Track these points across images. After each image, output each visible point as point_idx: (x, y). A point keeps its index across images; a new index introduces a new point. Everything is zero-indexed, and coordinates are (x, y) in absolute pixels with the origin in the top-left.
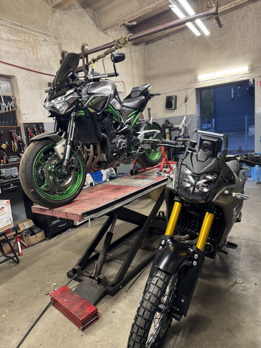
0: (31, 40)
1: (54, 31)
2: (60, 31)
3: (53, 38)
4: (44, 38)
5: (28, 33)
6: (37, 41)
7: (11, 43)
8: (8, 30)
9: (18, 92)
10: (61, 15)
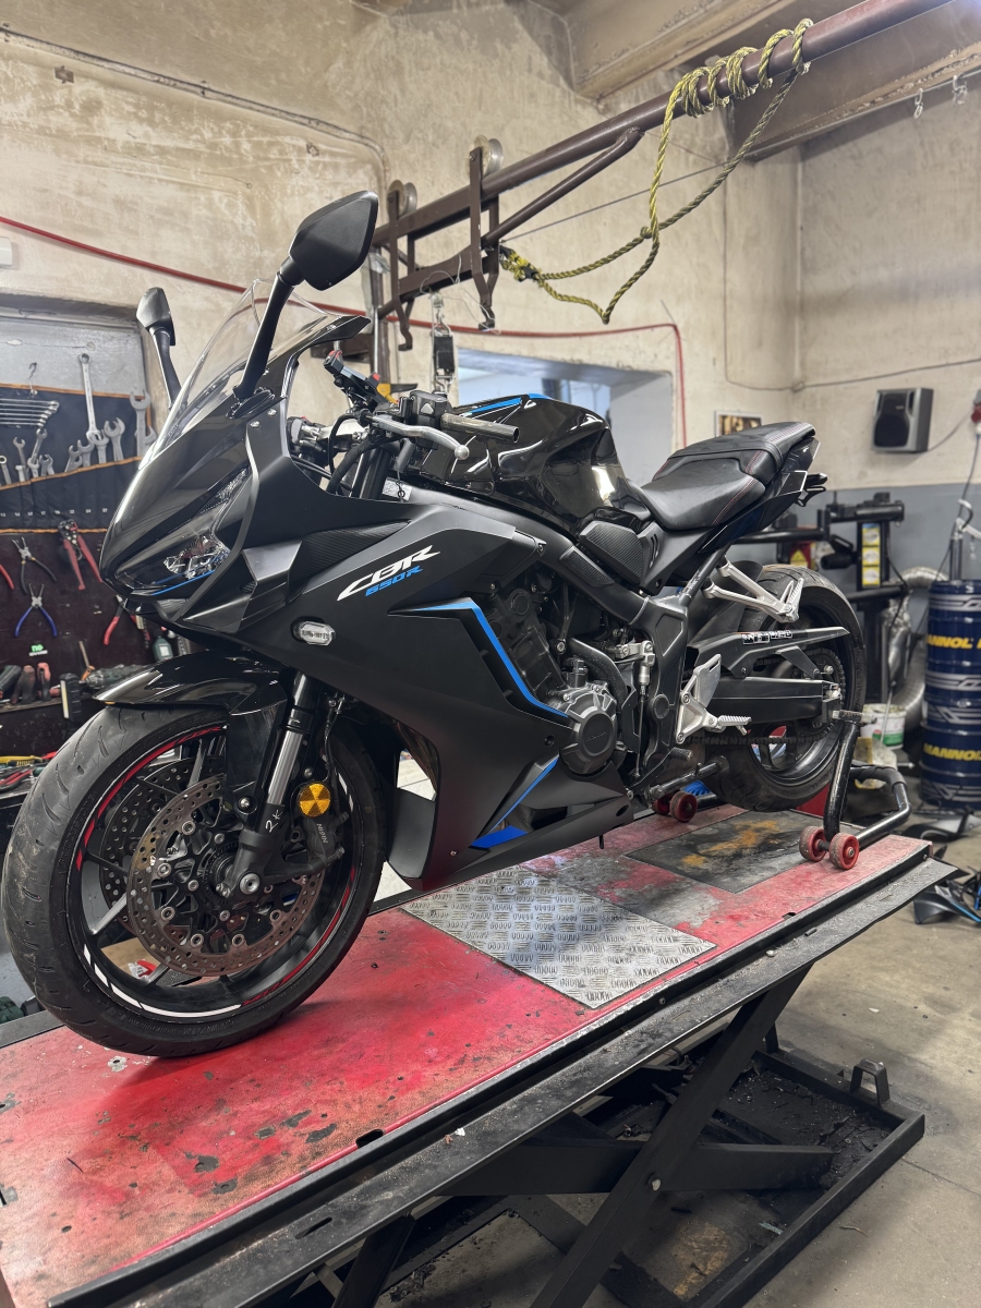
0: (246, 146)
1: (357, 107)
2: (387, 103)
3: (347, 135)
4: (305, 138)
5: (232, 118)
6: (274, 154)
7: (147, 165)
8: (137, 106)
10: (396, 34)
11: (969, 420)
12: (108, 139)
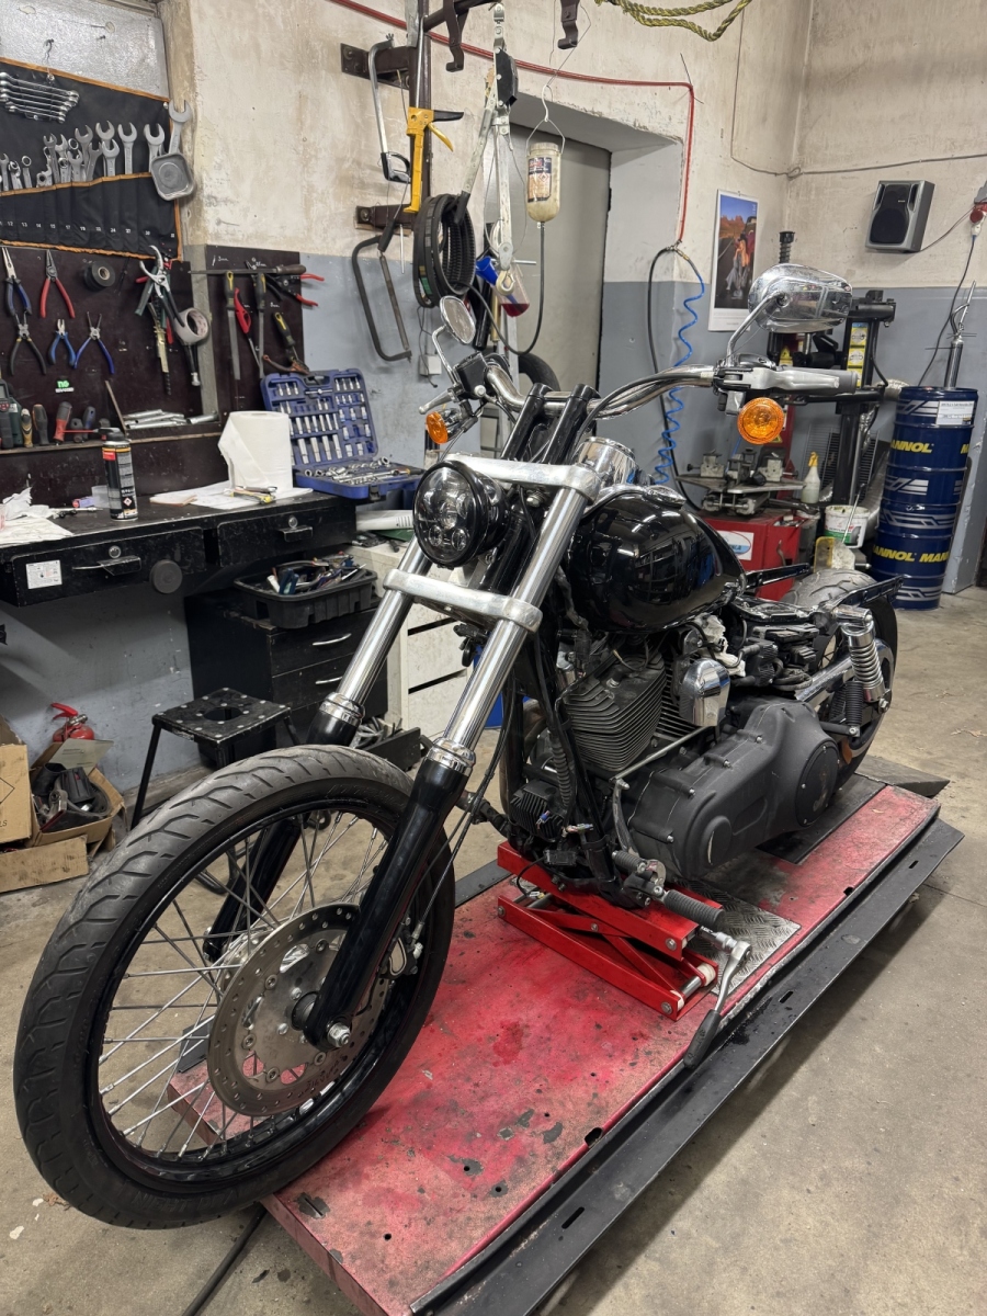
9: (192, 80)
11: (968, 218)
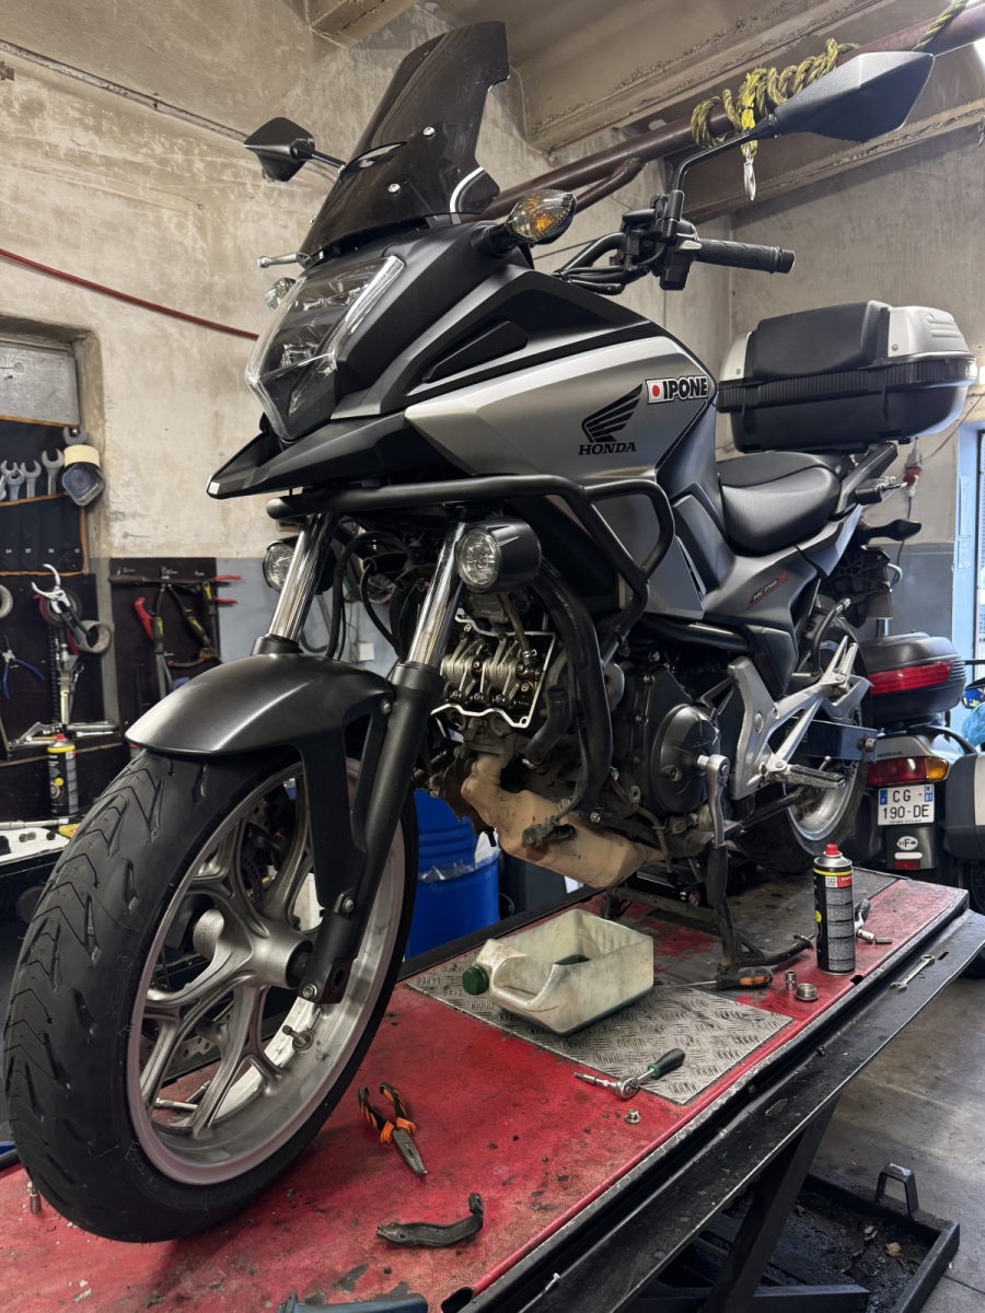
5: (185, 135)
6: (227, 176)
7: (92, 175)
8: (83, 112)
9: (101, 408)
10: (356, 67)
12: (50, 144)
